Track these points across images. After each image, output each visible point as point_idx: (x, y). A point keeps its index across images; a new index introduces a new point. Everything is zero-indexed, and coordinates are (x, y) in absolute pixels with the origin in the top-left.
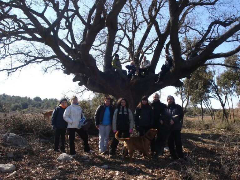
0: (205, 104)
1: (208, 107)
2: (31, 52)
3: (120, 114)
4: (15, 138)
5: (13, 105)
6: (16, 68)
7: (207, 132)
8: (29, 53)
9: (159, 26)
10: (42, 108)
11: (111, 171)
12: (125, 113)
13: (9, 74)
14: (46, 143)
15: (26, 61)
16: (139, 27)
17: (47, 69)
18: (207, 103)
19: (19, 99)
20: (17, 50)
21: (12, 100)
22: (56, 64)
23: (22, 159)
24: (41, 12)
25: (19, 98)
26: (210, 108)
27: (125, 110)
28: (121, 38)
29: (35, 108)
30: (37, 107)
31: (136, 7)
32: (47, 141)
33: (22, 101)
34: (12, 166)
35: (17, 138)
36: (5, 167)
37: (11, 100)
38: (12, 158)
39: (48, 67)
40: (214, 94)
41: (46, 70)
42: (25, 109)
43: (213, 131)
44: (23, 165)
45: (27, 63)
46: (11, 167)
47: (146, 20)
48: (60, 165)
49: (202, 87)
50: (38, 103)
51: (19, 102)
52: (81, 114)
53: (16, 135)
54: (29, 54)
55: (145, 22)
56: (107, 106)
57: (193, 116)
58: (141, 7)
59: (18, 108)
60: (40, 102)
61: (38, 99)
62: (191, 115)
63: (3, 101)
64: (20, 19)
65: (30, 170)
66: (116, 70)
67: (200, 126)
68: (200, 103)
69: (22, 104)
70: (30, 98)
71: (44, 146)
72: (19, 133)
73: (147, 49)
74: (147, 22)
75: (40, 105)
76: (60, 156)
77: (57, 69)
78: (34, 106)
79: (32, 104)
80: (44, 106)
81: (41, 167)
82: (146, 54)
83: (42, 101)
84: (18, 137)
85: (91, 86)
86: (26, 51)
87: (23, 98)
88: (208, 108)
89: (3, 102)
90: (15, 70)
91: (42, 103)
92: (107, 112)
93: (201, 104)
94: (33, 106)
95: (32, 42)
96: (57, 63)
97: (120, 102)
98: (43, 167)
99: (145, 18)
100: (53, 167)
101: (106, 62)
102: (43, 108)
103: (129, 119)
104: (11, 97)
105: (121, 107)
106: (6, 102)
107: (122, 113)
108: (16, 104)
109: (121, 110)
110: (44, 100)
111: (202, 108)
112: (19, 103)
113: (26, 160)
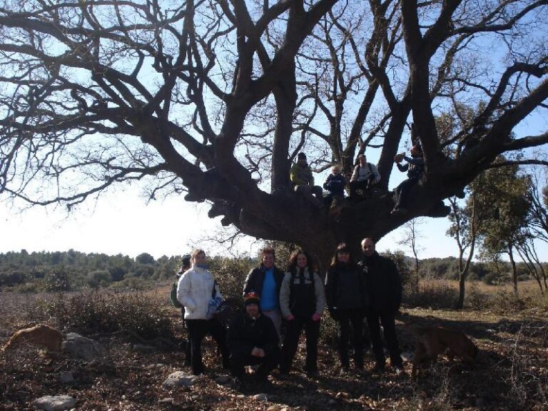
0: (522, 253)
1: (529, 259)
2: (114, 158)
3: (295, 283)
4: (79, 342)
5: (90, 275)
6: (85, 195)
7: (515, 318)
8: (111, 159)
9: (391, 83)
10: (156, 279)
11: (272, 405)
12: (307, 282)
13: (69, 209)
14: (144, 352)
15: (107, 177)
16: (354, 87)
17: (155, 191)
18: (525, 250)
19: (105, 261)
20: (86, 155)
21: (89, 263)
22: (173, 180)
23: (89, 385)
24: (129, 73)
25: (103, 258)
26: (534, 262)
27: (307, 275)
28: (307, 117)
29: (141, 278)
30: (146, 277)
31: (343, 45)
32: (147, 347)
33: (111, 264)
34: (67, 399)
35: (81, 343)
36: (53, 401)
37: (87, 263)
38: (70, 383)
39: (157, 189)
40: (537, 228)
41: (153, 194)
42: (119, 281)
43: (532, 314)
44: (91, 397)
45: (110, 180)
46: (66, 401)
47: (365, 72)
48: (167, 396)
49: (508, 213)
50: (146, 267)
51: (105, 266)
52: (211, 289)
53: (80, 336)
54: (111, 163)
55: (364, 76)
56: (268, 269)
57: (501, 281)
58: (353, 43)
59: (102, 281)
60: (150, 266)
61: (145, 258)
62: (496, 280)
63: (68, 266)
64: (91, 87)
65: (106, 406)
66: (296, 188)
67: (503, 304)
68: (509, 250)
69: (110, 271)
70: (128, 256)
71: (139, 359)
72: (88, 333)
73: (373, 135)
74: (368, 77)
75: (151, 272)
76: (169, 377)
77: (176, 190)
78: (138, 275)
79: (133, 271)
80: (159, 274)
81: (127, 401)
82: (369, 146)
83: (154, 261)
84: (84, 341)
85: (248, 226)
86: (106, 156)
87: (113, 257)
88: (528, 261)
89: (69, 268)
90: (81, 198)
91: (155, 268)
92: (269, 281)
93: (511, 254)
94: (135, 276)
95: (119, 135)
96: (176, 178)
97: (296, 258)
98: (131, 399)
99: (362, 68)
100: (152, 400)
101: (275, 172)
102: (158, 278)
103: (316, 293)
104: (86, 258)
105: (298, 269)
106: (76, 269)
107: (300, 281)
108: (98, 271)
109: (297, 275)
110: (159, 260)
111: (513, 263)
112: (103, 269)
113: (98, 387)
